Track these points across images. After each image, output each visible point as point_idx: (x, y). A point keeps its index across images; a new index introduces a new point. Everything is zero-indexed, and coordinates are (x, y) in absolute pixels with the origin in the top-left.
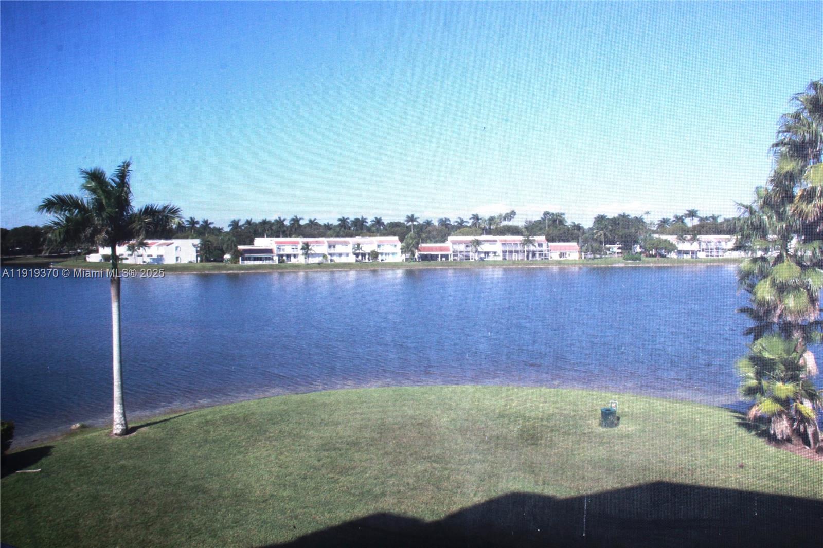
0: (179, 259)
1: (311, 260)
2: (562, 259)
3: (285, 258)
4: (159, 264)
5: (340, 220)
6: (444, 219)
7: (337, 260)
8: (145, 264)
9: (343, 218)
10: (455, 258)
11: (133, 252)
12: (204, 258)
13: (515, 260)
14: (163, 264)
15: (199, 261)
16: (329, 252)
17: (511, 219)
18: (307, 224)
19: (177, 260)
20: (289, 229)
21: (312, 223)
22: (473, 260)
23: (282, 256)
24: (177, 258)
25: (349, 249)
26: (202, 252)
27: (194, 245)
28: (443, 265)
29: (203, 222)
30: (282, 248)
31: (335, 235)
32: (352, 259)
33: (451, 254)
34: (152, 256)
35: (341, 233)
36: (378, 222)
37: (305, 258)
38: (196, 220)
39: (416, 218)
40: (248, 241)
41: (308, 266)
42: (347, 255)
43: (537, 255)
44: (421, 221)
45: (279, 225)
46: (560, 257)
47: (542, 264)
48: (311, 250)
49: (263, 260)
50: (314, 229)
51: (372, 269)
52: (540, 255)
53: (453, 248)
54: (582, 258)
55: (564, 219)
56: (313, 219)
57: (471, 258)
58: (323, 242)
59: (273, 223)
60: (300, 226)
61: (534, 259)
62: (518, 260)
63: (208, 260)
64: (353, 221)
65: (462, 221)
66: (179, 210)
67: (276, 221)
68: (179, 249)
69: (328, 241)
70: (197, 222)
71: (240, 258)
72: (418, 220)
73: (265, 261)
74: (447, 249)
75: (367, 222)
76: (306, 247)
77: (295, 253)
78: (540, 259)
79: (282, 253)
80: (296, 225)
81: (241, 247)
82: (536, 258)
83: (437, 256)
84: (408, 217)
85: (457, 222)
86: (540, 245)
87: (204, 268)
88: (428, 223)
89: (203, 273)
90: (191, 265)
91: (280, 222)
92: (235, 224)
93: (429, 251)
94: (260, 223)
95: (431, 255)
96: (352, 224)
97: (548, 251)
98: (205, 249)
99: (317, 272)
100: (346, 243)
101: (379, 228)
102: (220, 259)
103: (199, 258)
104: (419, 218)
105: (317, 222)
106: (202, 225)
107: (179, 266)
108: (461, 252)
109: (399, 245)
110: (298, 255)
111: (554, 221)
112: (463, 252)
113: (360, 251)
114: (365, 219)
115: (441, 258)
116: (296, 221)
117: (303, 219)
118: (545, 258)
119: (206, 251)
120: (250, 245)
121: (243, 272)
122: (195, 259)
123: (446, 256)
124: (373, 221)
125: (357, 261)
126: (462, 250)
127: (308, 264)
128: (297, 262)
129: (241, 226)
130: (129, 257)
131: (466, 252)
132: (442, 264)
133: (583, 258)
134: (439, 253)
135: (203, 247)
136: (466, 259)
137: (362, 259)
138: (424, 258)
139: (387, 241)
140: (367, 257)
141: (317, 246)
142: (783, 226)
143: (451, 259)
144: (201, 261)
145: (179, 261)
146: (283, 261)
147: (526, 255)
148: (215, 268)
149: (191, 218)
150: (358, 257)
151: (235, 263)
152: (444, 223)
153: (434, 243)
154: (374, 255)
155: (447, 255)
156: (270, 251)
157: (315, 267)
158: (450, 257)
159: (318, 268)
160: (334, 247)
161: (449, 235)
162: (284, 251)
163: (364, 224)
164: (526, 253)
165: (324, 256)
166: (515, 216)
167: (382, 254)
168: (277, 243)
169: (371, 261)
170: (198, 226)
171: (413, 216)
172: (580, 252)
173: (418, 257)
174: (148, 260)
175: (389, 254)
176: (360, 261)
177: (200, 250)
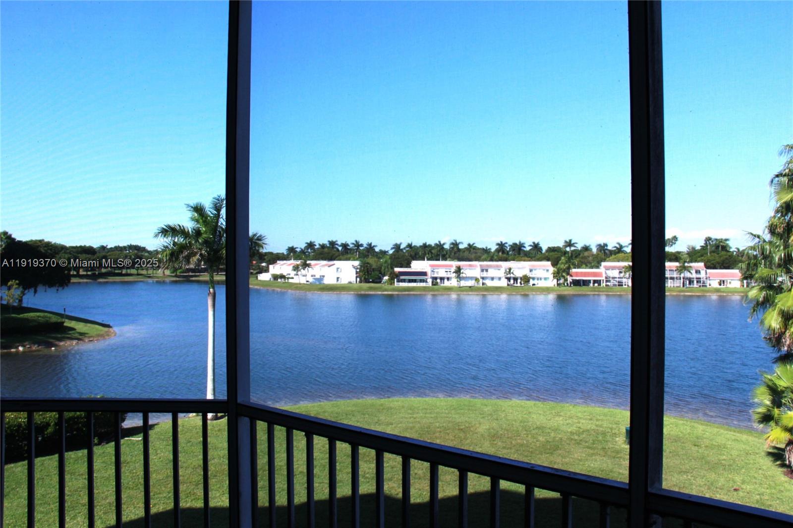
0: (340, 279)
1: (463, 283)
2: (722, 286)
3: (439, 281)
4: (320, 284)
5: (498, 244)
6: (602, 245)
7: (489, 283)
8: (307, 283)
9: (501, 242)
10: (608, 283)
11: (297, 272)
12: (363, 279)
13: (671, 287)
14: (324, 284)
15: (358, 282)
16: (482, 276)
17: (672, 245)
18: (466, 248)
19: (338, 280)
20: (449, 253)
21: (471, 247)
22: (626, 286)
23: (436, 278)
24: (338, 278)
25: (501, 273)
26: (361, 274)
27: (354, 267)
28: (595, 291)
29: (367, 245)
30: (436, 270)
31: (489, 259)
32: (504, 283)
33: (603, 280)
34: (315, 276)
35: (495, 257)
36: (536, 247)
37: (458, 281)
38: (360, 243)
39: (574, 244)
40: (405, 263)
41: (460, 289)
42: (500, 279)
43: (695, 282)
44: (579, 246)
45: (439, 249)
46: (720, 285)
47: (698, 291)
48: (463, 273)
49: (418, 282)
50: (473, 253)
51: (522, 293)
52: (697, 282)
53: (606, 273)
54: (743, 286)
55: (727, 245)
56: (471, 244)
57: (624, 284)
58: (475, 266)
59: (434, 247)
60: (459, 250)
61: (692, 286)
62: (674, 287)
63: (367, 281)
64: (511, 246)
65: (621, 247)
66: (265, 238)
67: (436, 244)
68: (339, 270)
69: (481, 265)
70: (362, 245)
71: (396, 280)
72: (575, 245)
73: (419, 283)
74: (599, 275)
75: (525, 247)
76: (458, 271)
77: (449, 276)
78: (698, 286)
79: (436, 275)
80: (455, 248)
81: (397, 270)
82: (693, 285)
83: (589, 281)
84: (566, 242)
85: (615, 247)
86: (698, 272)
87: (361, 289)
88: (586, 249)
89: (359, 293)
90: (350, 285)
91: (440, 246)
92: (397, 247)
93: (581, 276)
94: (421, 246)
95: (584, 281)
96: (510, 249)
97: (706, 278)
98: (364, 270)
99: (469, 294)
100: (498, 268)
101: (535, 253)
102: (378, 280)
103: (358, 279)
104: (576, 243)
105: (475, 247)
106: (366, 247)
107: (338, 286)
108: (613, 278)
109: (552, 269)
110: (451, 278)
111: (717, 247)
112: (616, 278)
113: (512, 275)
114: (523, 244)
115: (594, 284)
116: (455, 245)
117: (462, 243)
118: (703, 286)
119: (365, 273)
120: (407, 267)
121: (397, 293)
122: (355, 280)
123: (599, 282)
124: (530, 246)
125: (508, 285)
126: (615, 276)
127: (460, 287)
128: (450, 285)
129: (402, 249)
130: (294, 277)
131: (619, 278)
132: (594, 289)
133: (745, 286)
134: (592, 278)
135: (363, 268)
136: (619, 285)
137: (514, 283)
138: (576, 283)
139: (540, 266)
140: (519, 281)
141: (470, 269)
142: (781, 255)
143: (603, 284)
144: (361, 282)
145: (340, 281)
146: (436, 284)
147: (682, 282)
148: (371, 289)
149: (356, 241)
150: (510, 281)
151: (391, 284)
152: (602, 248)
153: (590, 268)
154: (526, 279)
155: (600, 280)
156: (425, 274)
157: (466, 291)
158: (603, 283)
159: (469, 291)
160: (487, 271)
161: (604, 260)
162: (438, 274)
163: (522, 248)
164: (682, 280)
165: (477, 280)
166: (677, 242)
167: (533, 279)
168: (432, 266)
169: (523, 285)
170: (361, 248)
171: (570, 241)
172: (742, 280)
173: (571, 283)
174: (311, 280)
175: (541, 279)
176: (512, 285)
177: (360, 271)
